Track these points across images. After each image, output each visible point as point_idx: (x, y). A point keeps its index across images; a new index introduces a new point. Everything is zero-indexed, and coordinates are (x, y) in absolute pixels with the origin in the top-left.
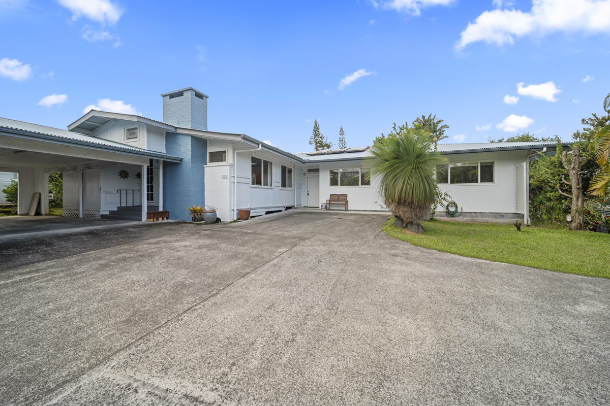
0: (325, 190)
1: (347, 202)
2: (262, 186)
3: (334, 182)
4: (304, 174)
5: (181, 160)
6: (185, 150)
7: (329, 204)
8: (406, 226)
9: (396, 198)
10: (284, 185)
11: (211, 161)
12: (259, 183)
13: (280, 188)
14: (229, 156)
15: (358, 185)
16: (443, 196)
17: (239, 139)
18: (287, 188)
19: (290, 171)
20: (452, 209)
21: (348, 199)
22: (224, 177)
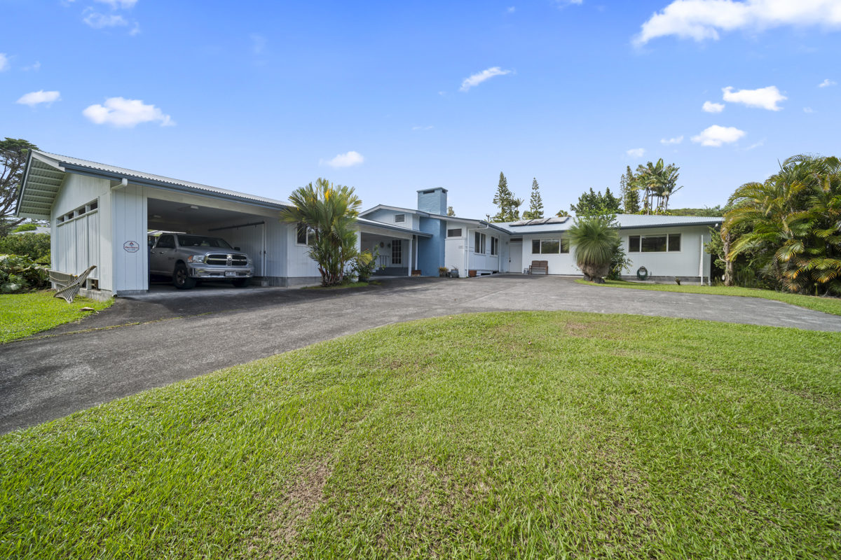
0: (528, 257)
1: (547, 267)
2: (480, 253)
3: (535, 250)
4: (507, 243)
5: (432, 236)
6: (434, 229)
7: (531, 269)
8: (591, 280)
9: (584, 261)
10: (492, 253)
11: (449, 236)
12: (478, 252)
13: (490, 255)
14: (464, 233)
15: (558, 253)
16: (626, 261)
17: (478, 223)
18: (495, 255)
19: (497, 240)
20: (642, 274)
21: (549, 265)
22: (461, 247)
